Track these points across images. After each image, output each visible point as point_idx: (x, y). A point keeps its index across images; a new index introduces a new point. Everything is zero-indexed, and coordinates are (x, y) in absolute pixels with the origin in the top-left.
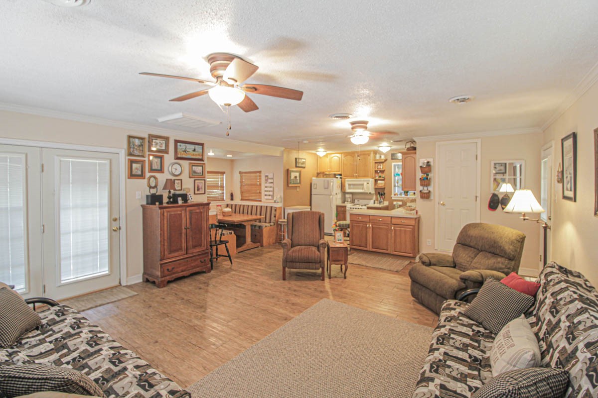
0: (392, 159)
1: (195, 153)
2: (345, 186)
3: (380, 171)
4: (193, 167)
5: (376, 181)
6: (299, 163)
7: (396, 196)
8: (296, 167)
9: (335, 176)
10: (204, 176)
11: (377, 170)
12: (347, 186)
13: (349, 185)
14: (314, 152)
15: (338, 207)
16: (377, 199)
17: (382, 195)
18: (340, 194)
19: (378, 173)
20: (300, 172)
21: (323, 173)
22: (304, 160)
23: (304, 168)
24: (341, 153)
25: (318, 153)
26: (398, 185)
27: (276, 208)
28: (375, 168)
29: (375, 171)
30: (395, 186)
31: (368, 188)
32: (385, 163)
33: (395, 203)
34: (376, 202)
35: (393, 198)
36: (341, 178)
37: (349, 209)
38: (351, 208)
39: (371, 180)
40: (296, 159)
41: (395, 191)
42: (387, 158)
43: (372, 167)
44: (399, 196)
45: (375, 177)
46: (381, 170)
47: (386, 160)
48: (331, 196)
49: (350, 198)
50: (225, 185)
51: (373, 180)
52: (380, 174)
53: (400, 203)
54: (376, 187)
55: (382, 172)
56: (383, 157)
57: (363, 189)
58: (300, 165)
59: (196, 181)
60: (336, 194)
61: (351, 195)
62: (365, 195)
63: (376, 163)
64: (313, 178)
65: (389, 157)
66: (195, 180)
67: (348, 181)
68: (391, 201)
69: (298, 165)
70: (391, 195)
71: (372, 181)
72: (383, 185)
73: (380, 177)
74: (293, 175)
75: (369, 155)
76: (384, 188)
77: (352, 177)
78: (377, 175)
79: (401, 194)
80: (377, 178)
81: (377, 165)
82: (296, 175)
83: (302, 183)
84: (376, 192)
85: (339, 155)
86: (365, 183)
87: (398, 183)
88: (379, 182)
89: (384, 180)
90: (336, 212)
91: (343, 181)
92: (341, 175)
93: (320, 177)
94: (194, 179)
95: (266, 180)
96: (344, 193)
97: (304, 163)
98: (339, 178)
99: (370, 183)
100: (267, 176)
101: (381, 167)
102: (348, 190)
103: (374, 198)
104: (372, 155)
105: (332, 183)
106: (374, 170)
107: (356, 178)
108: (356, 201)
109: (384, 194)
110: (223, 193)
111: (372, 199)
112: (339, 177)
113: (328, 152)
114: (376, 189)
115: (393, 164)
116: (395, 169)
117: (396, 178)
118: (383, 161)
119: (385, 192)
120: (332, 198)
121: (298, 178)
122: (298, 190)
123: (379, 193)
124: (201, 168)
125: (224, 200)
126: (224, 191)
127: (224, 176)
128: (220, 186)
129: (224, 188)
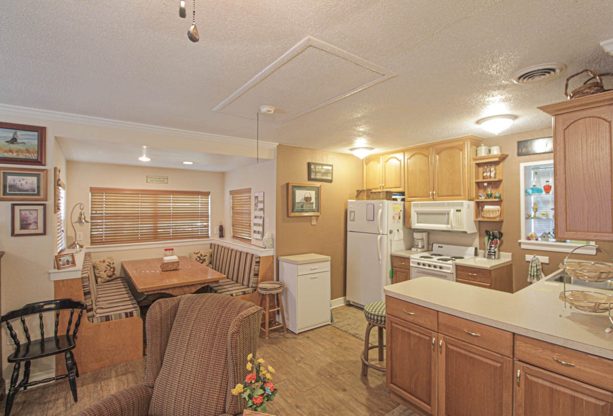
0: (519, 154)
1: (13, 146)
2: (410, 217)
3: (489, 183)
4: (10, 178)
5: (479, 205)
6: (316, 173)
7: (533, 241)
8: (310, 179)
9: (389, 195)
10: (42, 197)
11: (481, 180)
12: (414, 217)
13: (418, 214)
14: (346, 150)
15: (393, 258)
16: (482, 247)
17: (494, 237)
18: (401, 231)
19: (485, 188)
20: (318, 191)
21: (369, 190)
22: (330, 168)
23: (331, 181)
24: (404, 151)
25: (355, 153)
26: (538, 214)
27: (260, 257)
28: (477, 177)
29: (478, 184)
30: (528, 217)
31: (459, 222)
32: (501, 164)
33: (529, 257)
34: (481, 252)
35: (523, 246)
36: (403, 200)
37: (416, 265)
38: (419, 264)
39: (466, 202)
40: (309, 165)
41: (528, 229)
42: (505, 153)
43: (468, 174)
44: (540, 241)
45: (478, 196)
46: (492, 179)
47: (503, 158)
48: (379, 237)
49: (422, 239)
50: (210, 214)
51: (472, 204)
52: (489, 191)
53: (545, 259)
54: (480, 219)
55: (496, 184)
56: (496, 151)
57: (448, 223)
58: (319, 176)
59: (17, 208)
60: (391, 232)
61: (424, 235)
62: (456, 237)
63: (478, 165)
64: (349, 200)
65: (512, 150)
66: (13, 205)
67: (415, 205)
68: (519, 253)
69: (313, 176)
70: (520, 238)
71: (468, 207)
72: (498, 214)
73: (490, 196)
74: (300, 195)
75: (461, 149)
76: (501, 222)
77: (426, 196)
78: (481, 192)
79: (545, 236)
80: (482, 199)
81: (481, 169)
82: (308, 195)
83: (322, 209)
84: (479, 230)
85: (400, 156)
86: (453, 211)
87: (536, 210)
88: (487, 207)
89: (499, 203)
90: (390, 269)
91: (406, 206)
92: (403, 194)
93: (363, 199)
94: (10, 203)
95: (256, 205)
96: (410, 230)
97: (326, 173)
98: (399, 200)
99: (464, 210)
100: (256, 197)
101: (492, 174)
102: (416, 225)
103: (477, 242)
104: (468, 149)
105: (380, 211)
106: (474, 181)
107: (434, 200)
108: (435, 246)
109: (501, 234)
110: (207, 226)
111: (471, 246)
112: (399, 198)
113: (377, 151)
114: (479, 224)
115: (522, 165)
116: (527, 176)
117: (533, 199)
118: (497, 159)
119: (502, 231)
120: (381, 238)
121: (313, 200)
122: (314, 223)
123: (487, 233)
124: (35, 179)
125: (208, 237)
126: (208, 222)
127: (208, 198)
128: (200, 214)
129: (208, 217)
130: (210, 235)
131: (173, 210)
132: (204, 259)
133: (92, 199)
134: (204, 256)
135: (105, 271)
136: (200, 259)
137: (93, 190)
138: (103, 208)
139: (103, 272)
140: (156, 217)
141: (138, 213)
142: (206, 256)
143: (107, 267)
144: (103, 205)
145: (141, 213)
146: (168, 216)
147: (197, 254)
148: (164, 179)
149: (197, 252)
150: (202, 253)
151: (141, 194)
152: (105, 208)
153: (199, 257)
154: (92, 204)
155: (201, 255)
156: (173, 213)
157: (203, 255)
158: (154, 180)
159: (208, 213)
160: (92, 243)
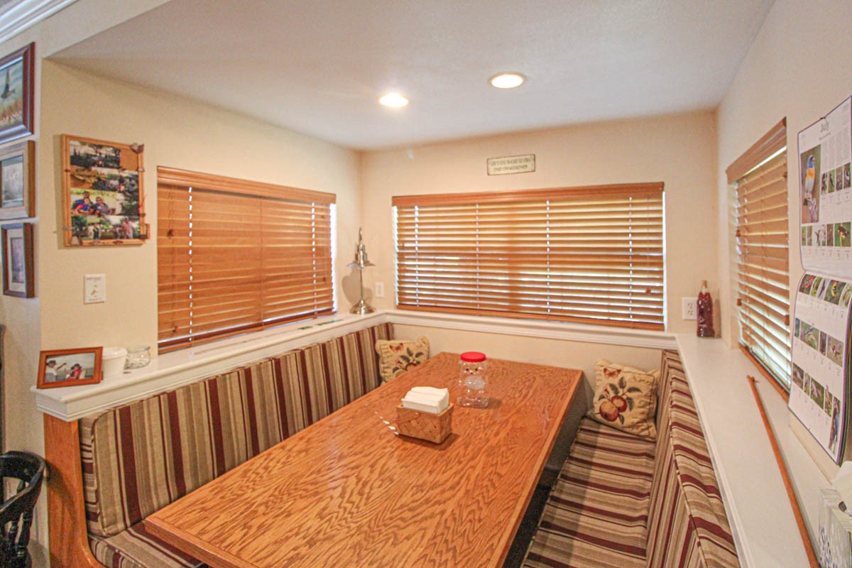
50: (665, 253)
110: (656, 293)
125: (660, 327)
126: (661, 280)
127: (660, 204)
128: (631, 252)
129: (661, 264)
130: (665, 321)
131: (551, 242)
132: (630, 399)
133: (399, 219)
134: (630, 390)
135: (395, 370)
136: (616, 397)
137: (397, 201)
138: (414, 236)
139: (390, 371)
140: (514, 257)
141: (474, 248)
142: (637, 390)
143: (401, 360)
144: (413, 230)
145: (481, 248)
146: (541, 258)
147: (611, 374)
148: (527, 160)
149: (611, 369)
150: (627, 377)
151: (480, 204)
152: (419, 236)
153: (613, 387)
154: (399, 230)
155: (622, 384)
156: (552, 249)
157: (628, 385)
158: (503, 166)
159: (660, 250)
160: (401, 306)
